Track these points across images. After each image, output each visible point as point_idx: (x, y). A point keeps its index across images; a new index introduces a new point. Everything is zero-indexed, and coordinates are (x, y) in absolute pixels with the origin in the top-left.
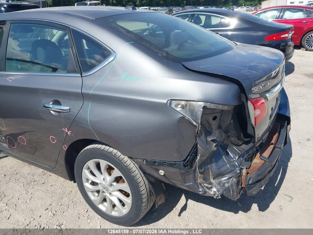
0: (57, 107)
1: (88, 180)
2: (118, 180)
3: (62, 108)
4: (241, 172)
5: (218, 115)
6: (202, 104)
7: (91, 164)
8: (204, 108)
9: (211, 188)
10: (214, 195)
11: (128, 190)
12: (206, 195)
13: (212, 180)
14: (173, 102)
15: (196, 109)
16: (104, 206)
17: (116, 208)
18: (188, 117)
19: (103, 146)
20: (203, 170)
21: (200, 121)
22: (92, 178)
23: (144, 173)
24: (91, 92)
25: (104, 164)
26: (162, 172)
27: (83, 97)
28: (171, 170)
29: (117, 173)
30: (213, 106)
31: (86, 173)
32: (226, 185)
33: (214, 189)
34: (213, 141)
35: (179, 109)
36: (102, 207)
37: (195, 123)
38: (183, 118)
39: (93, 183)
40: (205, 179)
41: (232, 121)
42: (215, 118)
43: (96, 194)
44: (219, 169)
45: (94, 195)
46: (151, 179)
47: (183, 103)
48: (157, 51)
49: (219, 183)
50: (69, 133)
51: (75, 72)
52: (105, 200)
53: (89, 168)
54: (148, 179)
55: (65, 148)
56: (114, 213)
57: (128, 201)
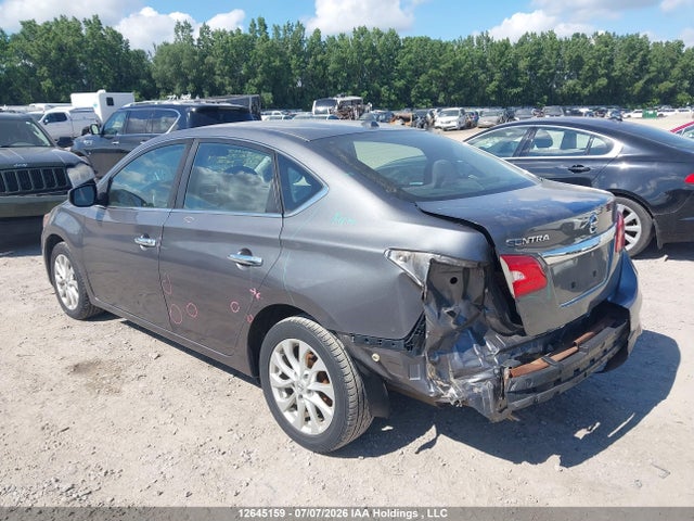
0: (245, 259)
1: (277, 370)
2: (321, 377)
3: (252, 259)
4: (501, 373)
5: (459, 277)
6: (430, 256)
7: (286, 345)
8: (432, 261)
9: (448, 388)
10: (451, 399)
11: (331, 394)
12: (441, 400)
13: (452, 379)
14: (393, 252)
15: (423, 263)
16: (294, 416)
17: (309, 422)
18: (412, 273)
19: (313, 323)
20: (437, 358)
21: (425, 280)
22: (284, 368)
23: (354, 359)
24: (292, 238)
25: (304, 348)
26: (376, 358)
27: (282, 244)
28: (389, 352)
29: (320, 366)
30: (444, 260)
31: (276, 358)
32: (476, 390)
33: (452, 390)
34: (451, 313)
35: (399, 262)
36: (290, 417)
37: (420, 283)
38: (405, 275)
39: (284, 376)
40: (439, 374)
41: (487, 291)
42: (454, 281)
43: (285, 394)
44: (464, 362)
45: (281, 395)
46: (362, 369)
47: (406, 254)
48: (384, 185)
49: (464, 386)
50: (257, 296)
51: (276, 212)
52: (294, 407)
53: (282, 351)
54: (358, 370)
55: (250, 319)
56: (306, 430)
57: (329, 411)
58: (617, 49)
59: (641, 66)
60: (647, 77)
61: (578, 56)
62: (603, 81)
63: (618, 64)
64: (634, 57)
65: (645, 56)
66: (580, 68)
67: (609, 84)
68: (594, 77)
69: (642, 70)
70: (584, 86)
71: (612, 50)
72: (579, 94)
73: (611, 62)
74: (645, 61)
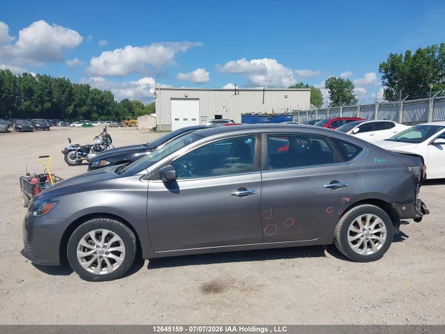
24: (362, 171)
26: (404, 208)
27: (357, 174)
28: (409, 205)
50: (347, 200)
55: (341, 213)
58: (53, 86)
59: (69, 97)
60: (74, 103)
61: (29, 88)
62: (48, 105)
63: (56, 95)
64: (64, 91)
65: (70, 91)
66: (32, 95)
67: (52, 107)
68: (42, 102)
69: (70, 99)
70: (36, 106)
71: (50, 86)
72: (33, 111)
73: (50, 93)
74: (71, 94)
